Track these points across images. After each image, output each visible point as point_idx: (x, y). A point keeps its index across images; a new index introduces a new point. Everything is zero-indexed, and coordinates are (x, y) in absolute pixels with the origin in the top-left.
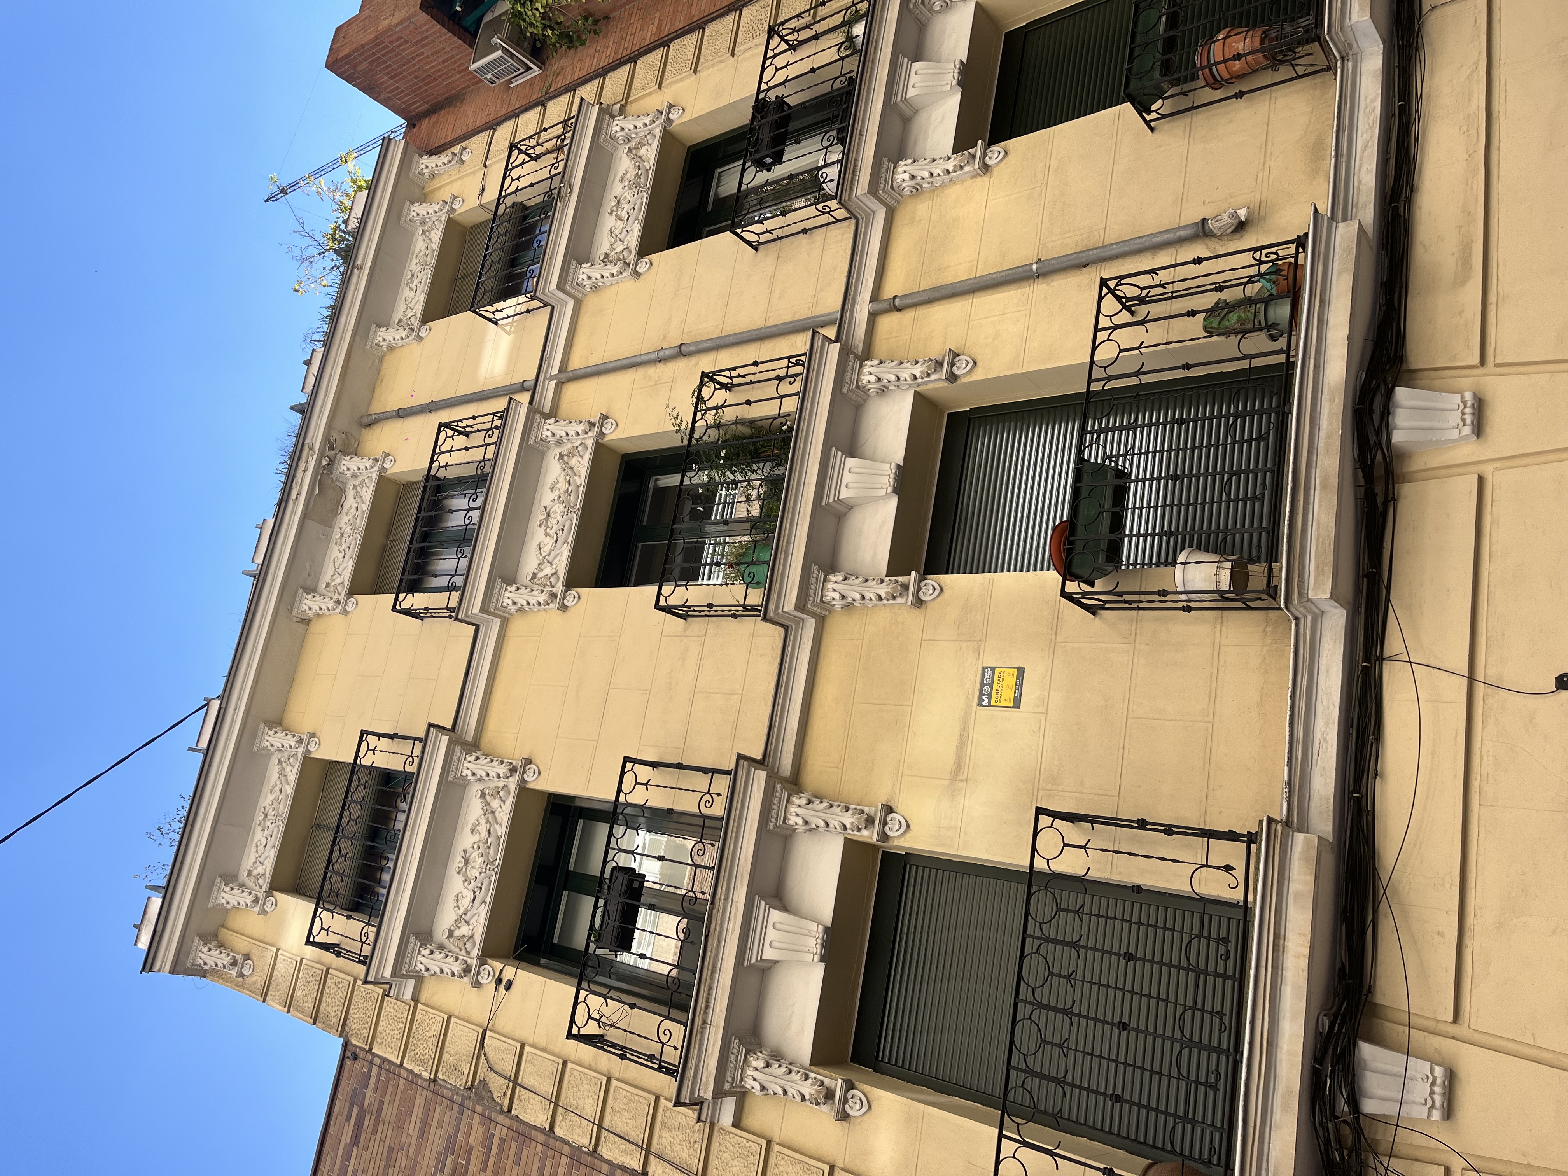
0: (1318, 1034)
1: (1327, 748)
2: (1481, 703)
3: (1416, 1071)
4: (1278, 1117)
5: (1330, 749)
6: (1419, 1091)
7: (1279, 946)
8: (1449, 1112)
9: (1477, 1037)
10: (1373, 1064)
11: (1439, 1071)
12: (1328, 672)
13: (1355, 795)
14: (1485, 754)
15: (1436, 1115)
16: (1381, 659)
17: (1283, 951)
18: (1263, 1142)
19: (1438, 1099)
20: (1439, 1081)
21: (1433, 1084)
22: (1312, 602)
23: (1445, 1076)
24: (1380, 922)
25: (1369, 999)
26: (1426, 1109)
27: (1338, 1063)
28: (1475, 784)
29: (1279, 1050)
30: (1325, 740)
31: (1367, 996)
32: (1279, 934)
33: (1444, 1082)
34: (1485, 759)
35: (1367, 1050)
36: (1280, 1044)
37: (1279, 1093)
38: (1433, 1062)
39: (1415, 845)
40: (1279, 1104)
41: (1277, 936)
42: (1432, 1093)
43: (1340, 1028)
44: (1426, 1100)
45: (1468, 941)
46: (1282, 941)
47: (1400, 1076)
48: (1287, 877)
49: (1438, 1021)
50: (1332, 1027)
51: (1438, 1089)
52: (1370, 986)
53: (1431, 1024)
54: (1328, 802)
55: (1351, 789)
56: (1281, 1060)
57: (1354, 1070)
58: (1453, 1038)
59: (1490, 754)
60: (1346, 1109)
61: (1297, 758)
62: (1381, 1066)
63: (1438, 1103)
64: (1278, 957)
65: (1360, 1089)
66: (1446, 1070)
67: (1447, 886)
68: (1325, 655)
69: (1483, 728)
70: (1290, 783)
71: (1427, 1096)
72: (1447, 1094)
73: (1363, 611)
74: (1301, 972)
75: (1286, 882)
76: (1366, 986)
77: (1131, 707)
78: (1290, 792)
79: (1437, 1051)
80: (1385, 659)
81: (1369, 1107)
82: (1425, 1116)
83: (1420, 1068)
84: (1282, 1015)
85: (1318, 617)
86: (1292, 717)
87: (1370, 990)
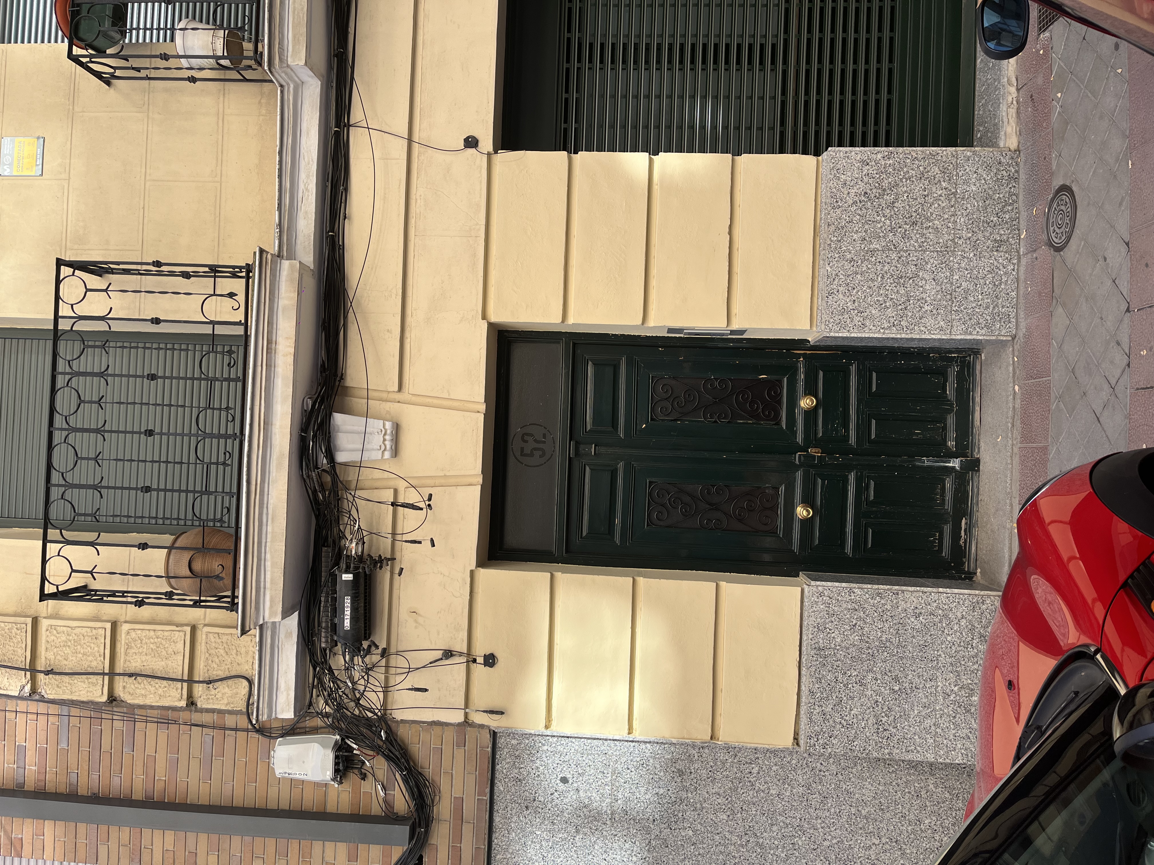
0: (304, 411)
1: (308, 196)
2: (417, 159)
3: (373, 428)
4: (274, 474)
5: (310, 197)
6: (376, 441)
7: (271, 349)
8: (396, 452)
9: (414, 399)
10: (343, 428)
11: (388, 425)
12: (308, 134)
13: (331, 234)
14: (418, 197)
15: (387, 455)
16: (349, 126)
17: (275, 353)
18: (263, 495)
19: (388, 443)
20: (389, 432)
21: (385, 434)
22: (292, 70)
23: (393, 427)
24: (349, 327)
25: (341, 384)
26: (381, 452)
27: (318, 429)
28: (412, 222)
29: (273, 427)
30: (307, 189)
31: (340, 381)
32: (272, 340)
33: (392, 432)
34: (419, 201)
35: (338, 418)
36: (274, 423)
37: (275, 457)
38: (384, 420)
39: (372, 269)
40: (275, 465)
41: (269, 342)
42: (384, 440)
43: (320, 407)
44: (380, 446)
45: (407, 334)
46: (274, 345)
47: (362, 433)
48: (276, 296)
49: (389, 392)
50: (313, 406)
51: (388, 437)
52: (342, 374)
53: (384, 395)
54: (310, 239)
55: (328, 229)
56: (275, 434)
57: (329, 433)
58: (399, 402)
59: (422, 197)
60: (325, 461)
61: (285, 205)
62: (349, 428)
63: (388, 447)
64: (271, 357)
65: (335, 446)
66: (393, 423)
67: (394, 296)
68: (305, 119)
69: (418, 178)
70: (280, 225)
71: (381, 443)
72: (394, 440)
73: (334, 85)
74: (288, 367)
75: (276, 300)
76: (339, 375)
77: (148, 171)
78: (280, 231)
79: (388, 412)
80: (351, 126)
81: (341, 457)
82: (380, 457)
83: (375, 425)
84: (275, 400)
85: (299, 86)
86: (280, 170)
87: (342, 378)
